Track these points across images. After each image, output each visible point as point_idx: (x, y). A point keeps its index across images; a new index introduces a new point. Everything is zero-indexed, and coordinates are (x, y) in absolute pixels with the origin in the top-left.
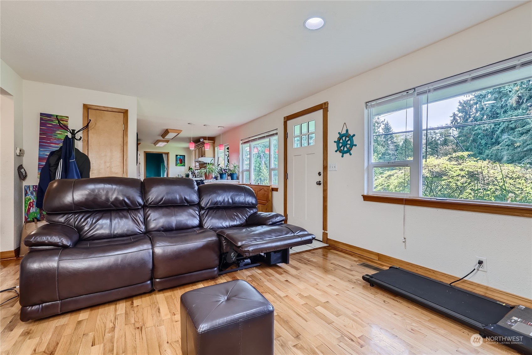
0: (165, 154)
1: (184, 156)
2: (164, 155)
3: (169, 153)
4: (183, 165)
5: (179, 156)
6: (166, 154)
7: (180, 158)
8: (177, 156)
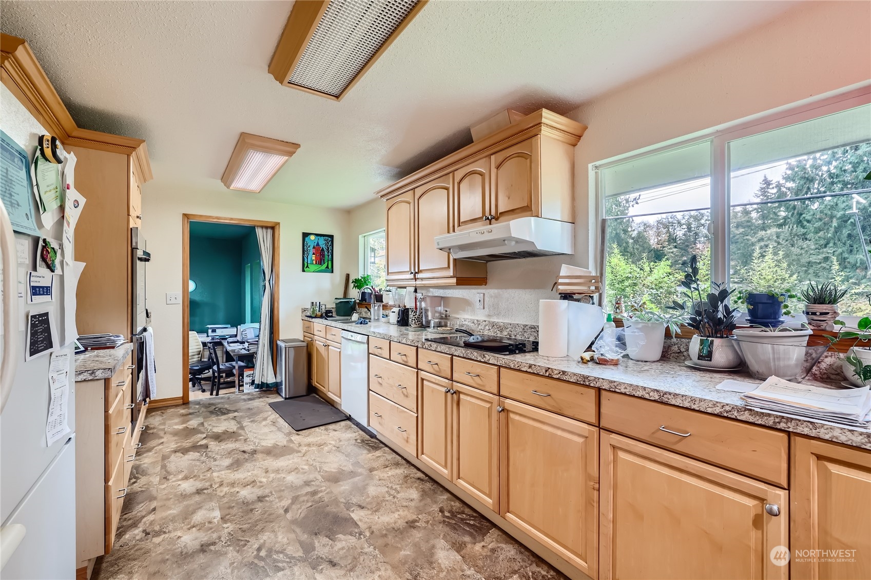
0: (262, 227)
1: (332, 237)
2: (259, 232)
3: (278, 224)
4: (327, 267)
5: (312, 237)
6: (267, 228)
7: (318, 244)
8: (305, 235)
